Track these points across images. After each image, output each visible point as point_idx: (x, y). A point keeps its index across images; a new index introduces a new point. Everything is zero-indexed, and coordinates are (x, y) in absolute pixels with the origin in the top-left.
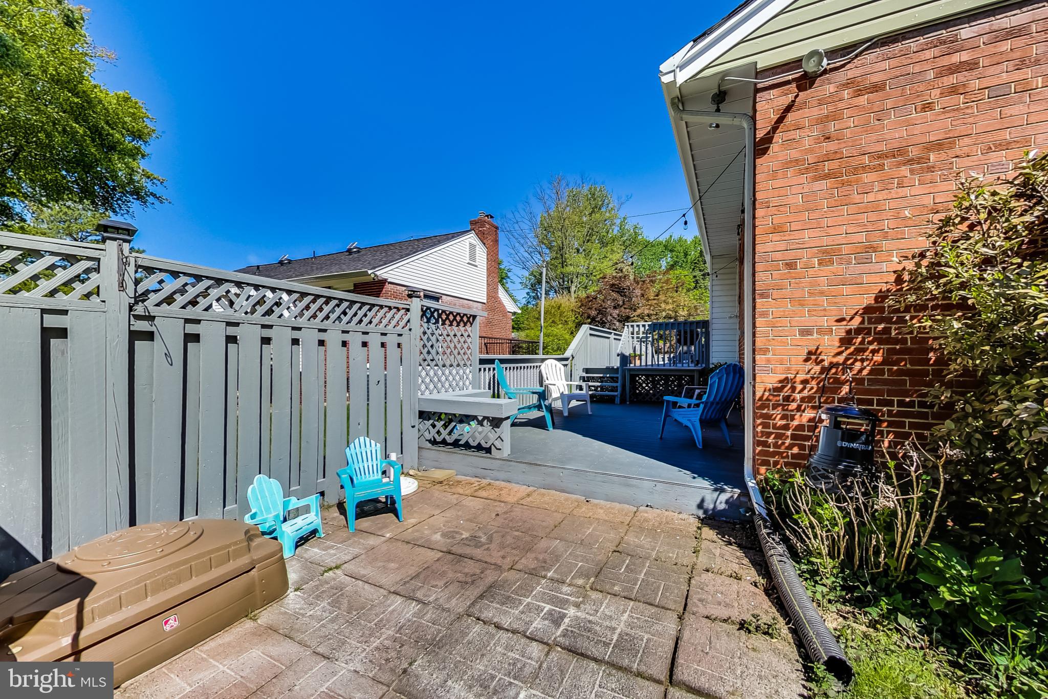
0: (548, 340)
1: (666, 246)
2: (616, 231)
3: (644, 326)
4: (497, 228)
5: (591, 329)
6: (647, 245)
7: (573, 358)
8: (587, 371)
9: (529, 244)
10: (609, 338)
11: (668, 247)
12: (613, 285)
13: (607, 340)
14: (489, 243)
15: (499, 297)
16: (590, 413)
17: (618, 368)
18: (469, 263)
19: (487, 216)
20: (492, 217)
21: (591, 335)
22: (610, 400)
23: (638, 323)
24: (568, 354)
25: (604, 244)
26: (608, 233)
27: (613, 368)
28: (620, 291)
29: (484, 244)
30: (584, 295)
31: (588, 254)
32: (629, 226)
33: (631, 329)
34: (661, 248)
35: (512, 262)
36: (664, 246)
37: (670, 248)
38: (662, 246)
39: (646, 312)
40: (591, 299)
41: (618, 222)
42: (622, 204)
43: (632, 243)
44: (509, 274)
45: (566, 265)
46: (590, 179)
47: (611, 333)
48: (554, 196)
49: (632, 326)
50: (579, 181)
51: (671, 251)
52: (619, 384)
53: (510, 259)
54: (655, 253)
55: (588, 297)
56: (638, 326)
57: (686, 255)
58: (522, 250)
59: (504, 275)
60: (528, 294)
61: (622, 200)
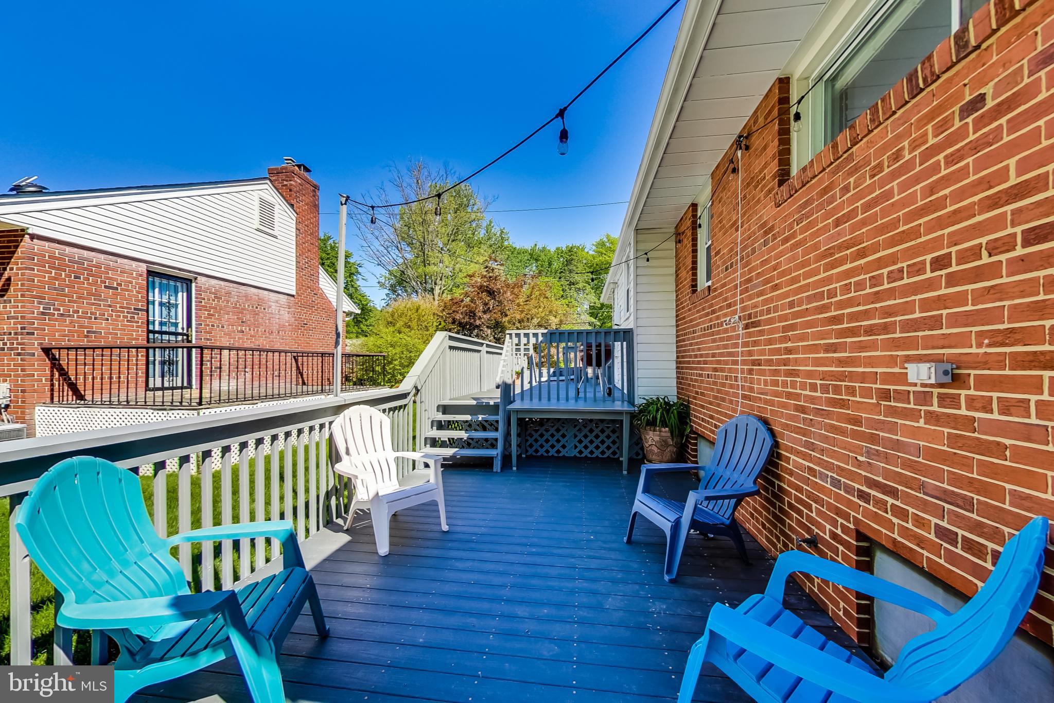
0: (394, 352)
1: (531, 255)
2: (482, 233)
3: (535, 335)
4: (316, 187)
5: (451, 338)
6: (513, 250)
7: (418, 391)
8: (445, 409)
9: (386, 237)
10: (479, 351)
11: (534, 256)
12: (481, 287)
13: (476, 354)
14: (302, 205)
15: (319, 288)
16: (445, 528)
17: (496, 406)
18: (258, 230)
19: (299, 166)
20: (307, 170)
21: (451, 348)
22: (484, 464)
23: (526, 331)
24: (406, 386)
25: (469, 246)
26: (474, 234)
27: (488, 405)
28: (491, 293)
29: (292, 206)
30: (449, 297)
31: (452, 254)
32: (496, 230)
33: (515, 340)
34: (527, 257)
35: (365, 256)
36: (530, 254)
37: (535, 257)
38: (527, 254)
39: (518, 317)
40: (456, 303)
41: (484, 224)
42: (489, 204)
43: (499, 246)
44: (360, 269)
45: (429, 264)
46: (455, 172)
47: (482, 344)
48: (414, 186)
49: (518, 335)
50: (442, 172)
51: (537, 260)
52: (499, 435)
53: (361, 253)
54: (521, 260)
55: (452, 300)
56: (526, 335)
57: (550, 264)
58: (376, 244)
59: (353, 270)
60: (387, 295)
61: (489, 200)
